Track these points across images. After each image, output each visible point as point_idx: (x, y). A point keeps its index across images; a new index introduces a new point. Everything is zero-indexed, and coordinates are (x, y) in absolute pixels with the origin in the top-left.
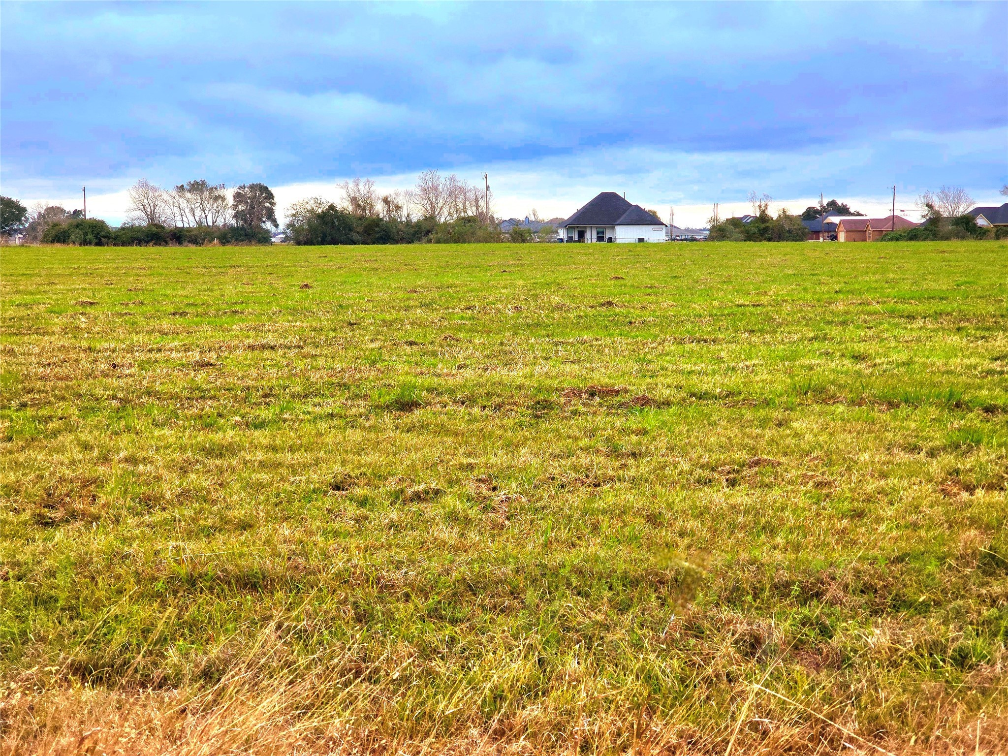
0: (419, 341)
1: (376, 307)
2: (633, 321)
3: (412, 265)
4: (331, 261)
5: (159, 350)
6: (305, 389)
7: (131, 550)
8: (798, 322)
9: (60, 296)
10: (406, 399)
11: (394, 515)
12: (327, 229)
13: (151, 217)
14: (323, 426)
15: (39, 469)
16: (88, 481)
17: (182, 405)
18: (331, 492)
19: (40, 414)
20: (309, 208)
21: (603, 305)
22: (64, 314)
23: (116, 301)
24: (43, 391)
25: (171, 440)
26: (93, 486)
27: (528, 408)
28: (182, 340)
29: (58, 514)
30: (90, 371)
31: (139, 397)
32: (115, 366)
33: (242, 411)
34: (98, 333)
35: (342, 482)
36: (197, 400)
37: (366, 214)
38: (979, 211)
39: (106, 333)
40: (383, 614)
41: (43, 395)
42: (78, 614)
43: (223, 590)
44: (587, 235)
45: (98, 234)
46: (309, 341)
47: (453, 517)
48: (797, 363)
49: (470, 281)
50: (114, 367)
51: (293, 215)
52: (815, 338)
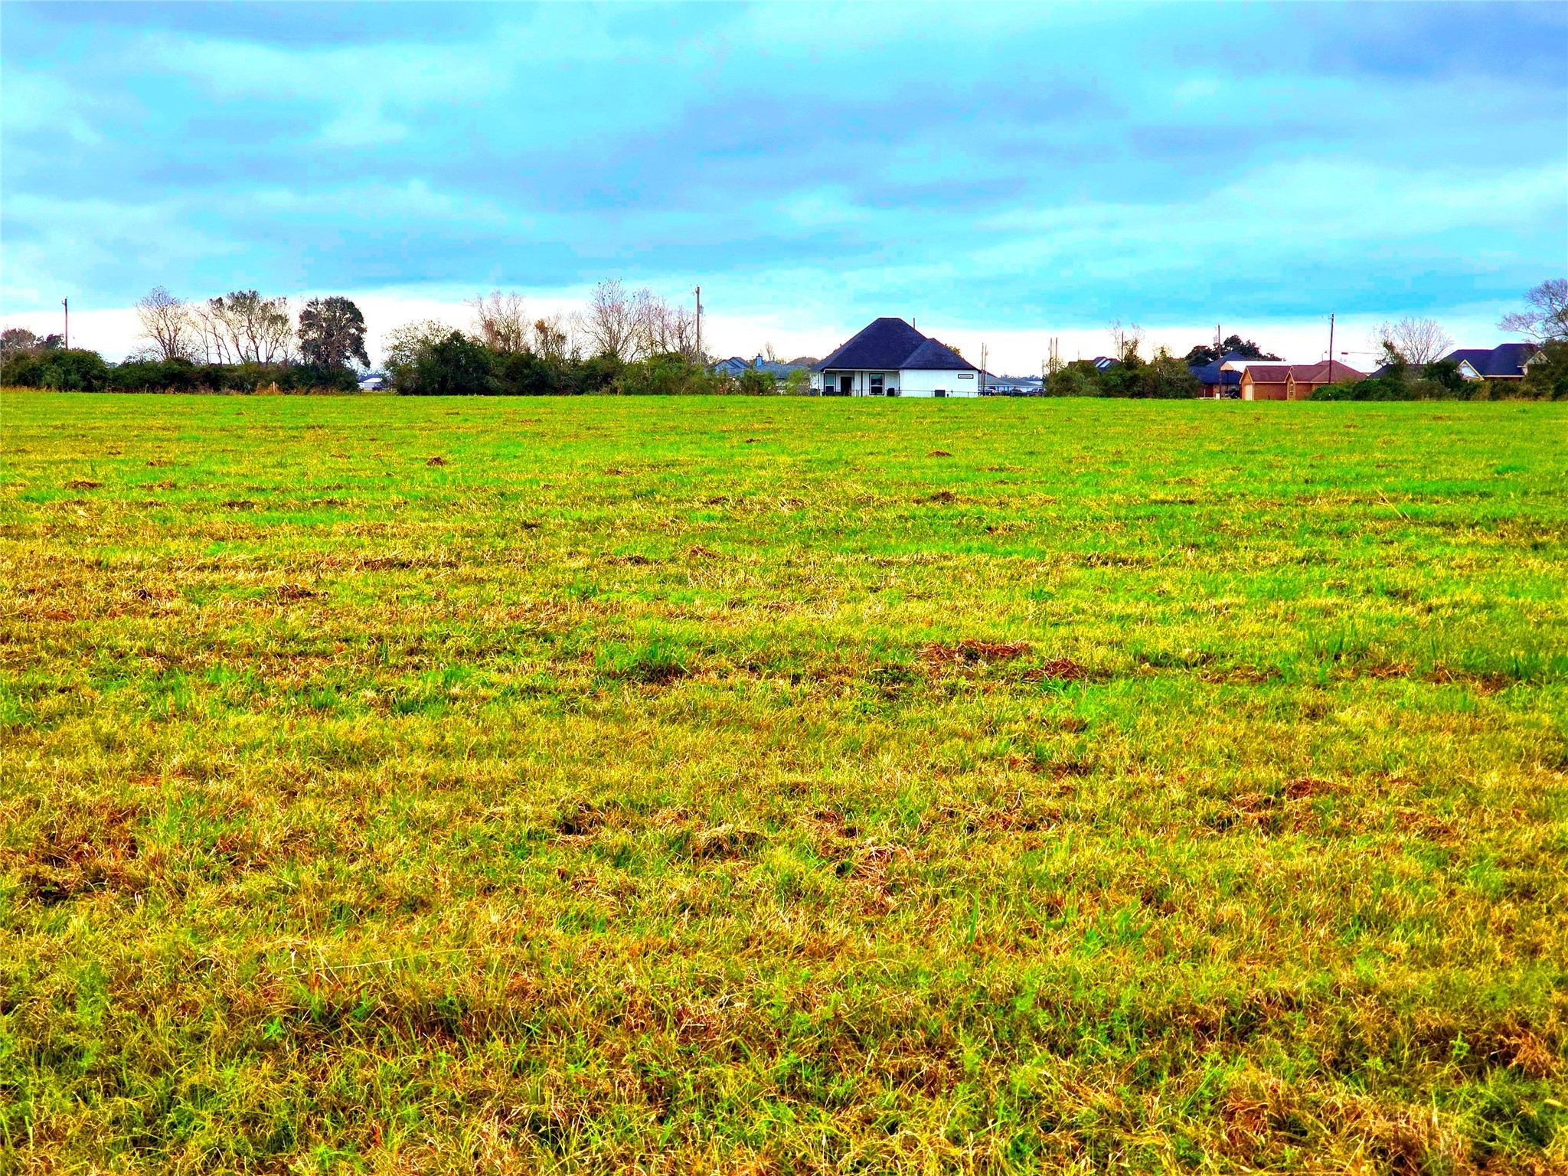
0: (651, 557)
1: (560, 497)
2: (993, 525)
3: (598, 429)
4: (467, 420)
5: (216, 568)
6: (477, 642)
7: (212, 954)
8: (1265, 532)
9: (38, 472)
10: (658, 660)
11: (685, 885)
12: (449, 370)
13: (170, 347)
14: (522, 708)
15: (30, 787)
16: (120, 812)
17: (270, 666)
18: (560, 837)
19: (24, 682)
20: (420, 336)
21: (935, 498)
22: (47, 503)
23: (131, 482)
24: (26, 641)
25: (260, 734)
26: (130, 821)
27: (869, 679)
28: (252, 551)
29: (70, 875)
30: (102, 604)
31: (193, 652)
32: (144, 595)
33: (375, 681)
34: (109, 536)
35: (575, 818)
36: (293, 659)
37: (509, 348)
38: (1461, 355)
39: (121, 536)
40: (696, 1088)
41: (25, 646)
42: (121, 1083)
43: (390, 1037)
44: (856, 385)
45: (88, 372)
46: (465, 554)
47: (792, 891)
48: (1300, 603)
49: (702, 456)
50: (144, 597)
51: (395, 348)
52: (1306, 560)
